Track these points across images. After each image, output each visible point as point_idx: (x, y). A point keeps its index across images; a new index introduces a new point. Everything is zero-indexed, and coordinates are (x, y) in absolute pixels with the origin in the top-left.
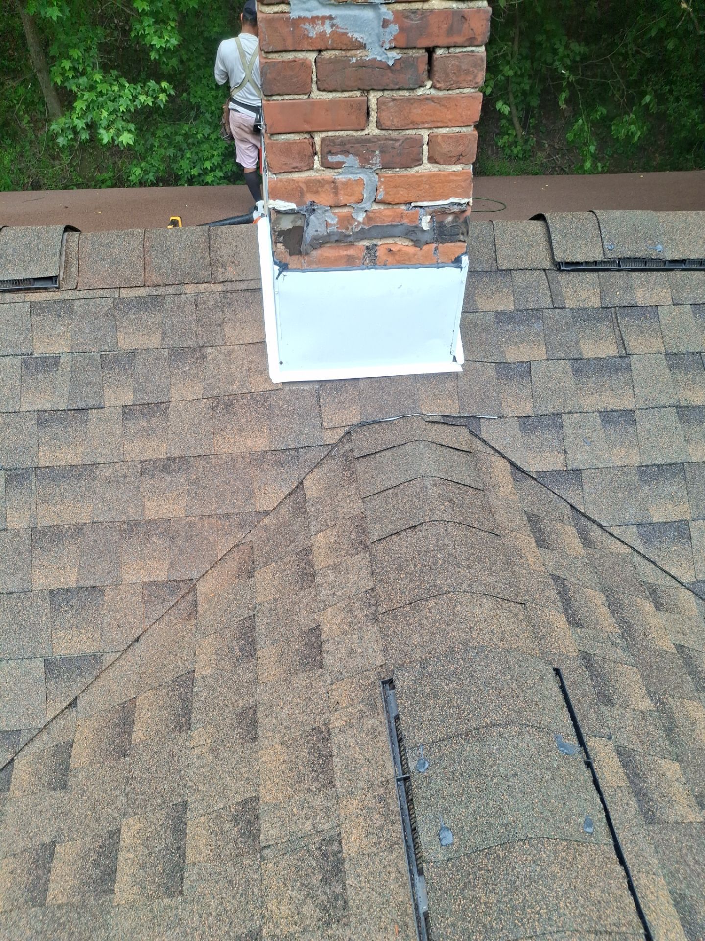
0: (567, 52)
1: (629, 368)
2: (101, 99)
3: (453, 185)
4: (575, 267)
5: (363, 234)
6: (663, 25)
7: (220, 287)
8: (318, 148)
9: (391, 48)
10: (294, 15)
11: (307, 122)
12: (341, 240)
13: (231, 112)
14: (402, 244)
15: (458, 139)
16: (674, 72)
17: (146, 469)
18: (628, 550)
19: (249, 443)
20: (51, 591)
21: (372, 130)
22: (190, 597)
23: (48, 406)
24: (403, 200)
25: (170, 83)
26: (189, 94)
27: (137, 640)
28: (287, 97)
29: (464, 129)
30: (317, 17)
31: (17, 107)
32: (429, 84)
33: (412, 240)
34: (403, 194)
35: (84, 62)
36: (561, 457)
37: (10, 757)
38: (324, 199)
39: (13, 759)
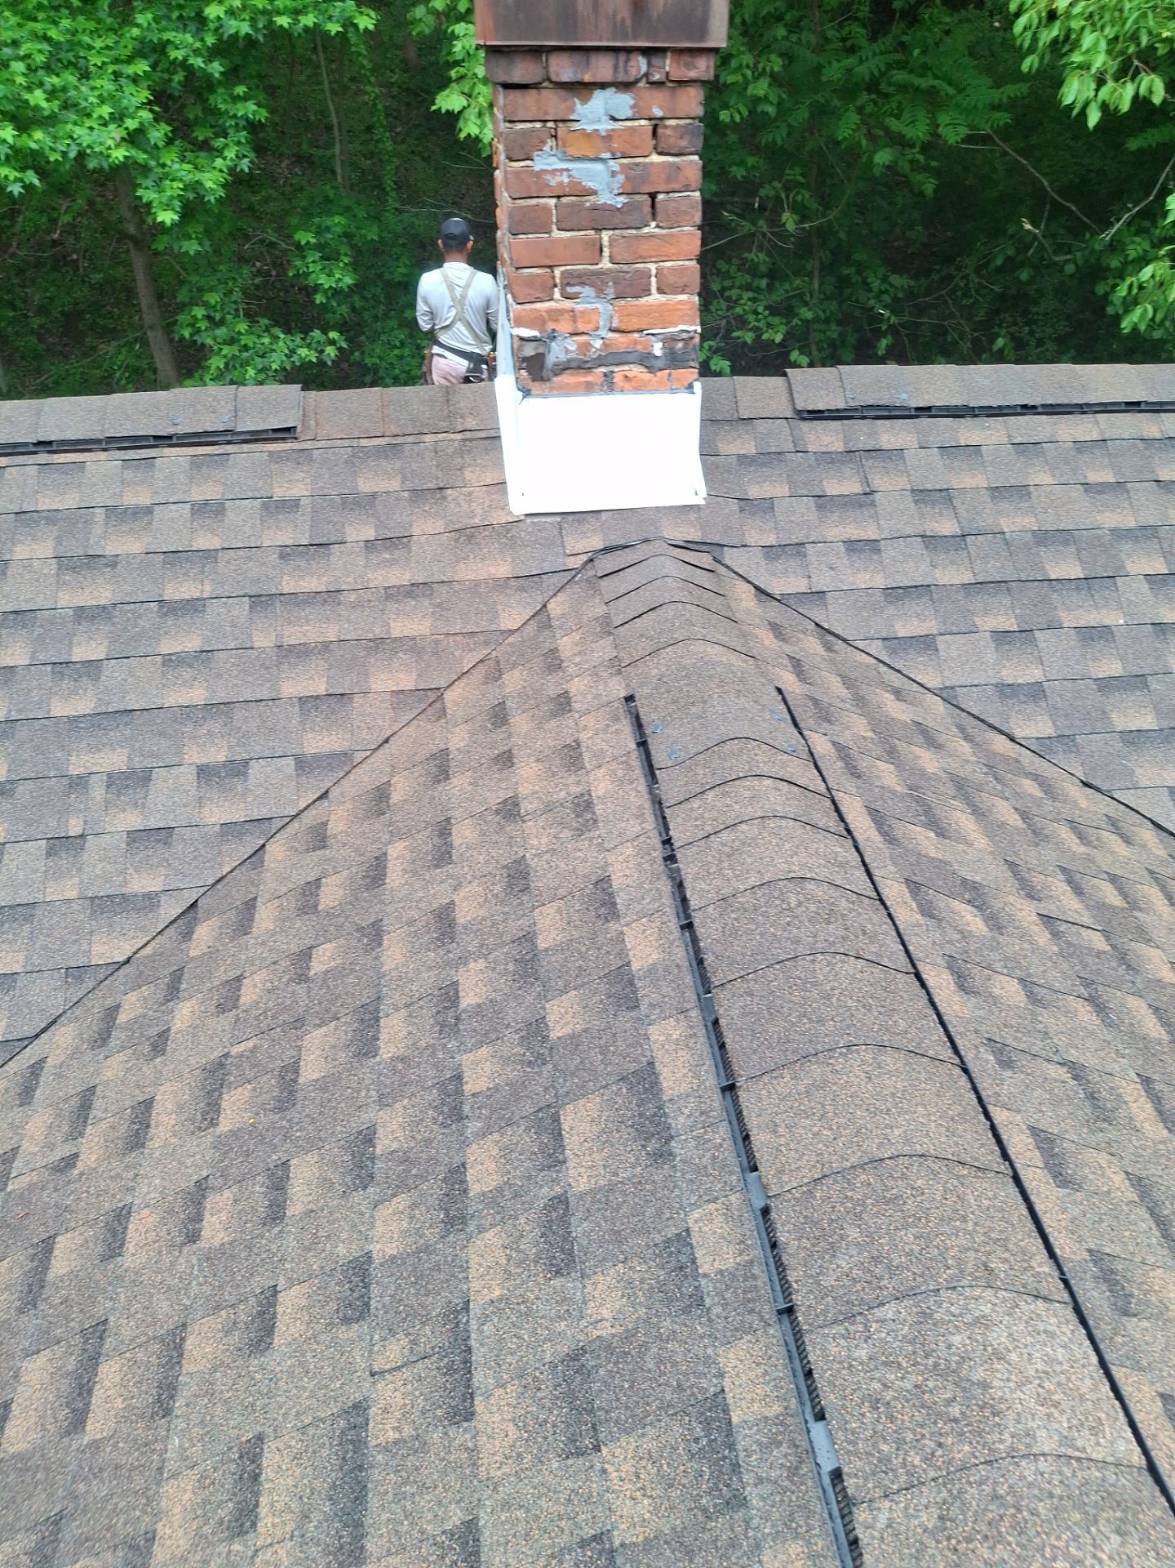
0: (884, 287)
1: (873, 504)
2: (245, 354)
3: (680, 313)
4: (817, 415)
5: (600, 362)
6: (1010, 252)
7: (459, 436)
8: (558, 280)
9: (620, 194)
10: (537, 168)
11: (547, 257)
12: (581, 366)
13: (436, 358)
14: (636, 370)
15: (682, 270)
16: (1035, 310)
17: (392, 594)
18: (874, 661)
19: (492, 570)
20: (300, 699)
21: (605, 264)
22: (437, 705)
23: (290, 542)
24: (636, 327)
25: (341, 333)
26: (363, 353)
27: (386, 741)
28: (530, 236)
29: (687, 263)
30: (556, 170)
31: (118, 375)
32: (653, 224)
33: (647, 367)
34: (635, 323)
35: (222, 310)
36: (806, 581)
37: (262, 842)
38: (564, 327)
39: (264, 845)
